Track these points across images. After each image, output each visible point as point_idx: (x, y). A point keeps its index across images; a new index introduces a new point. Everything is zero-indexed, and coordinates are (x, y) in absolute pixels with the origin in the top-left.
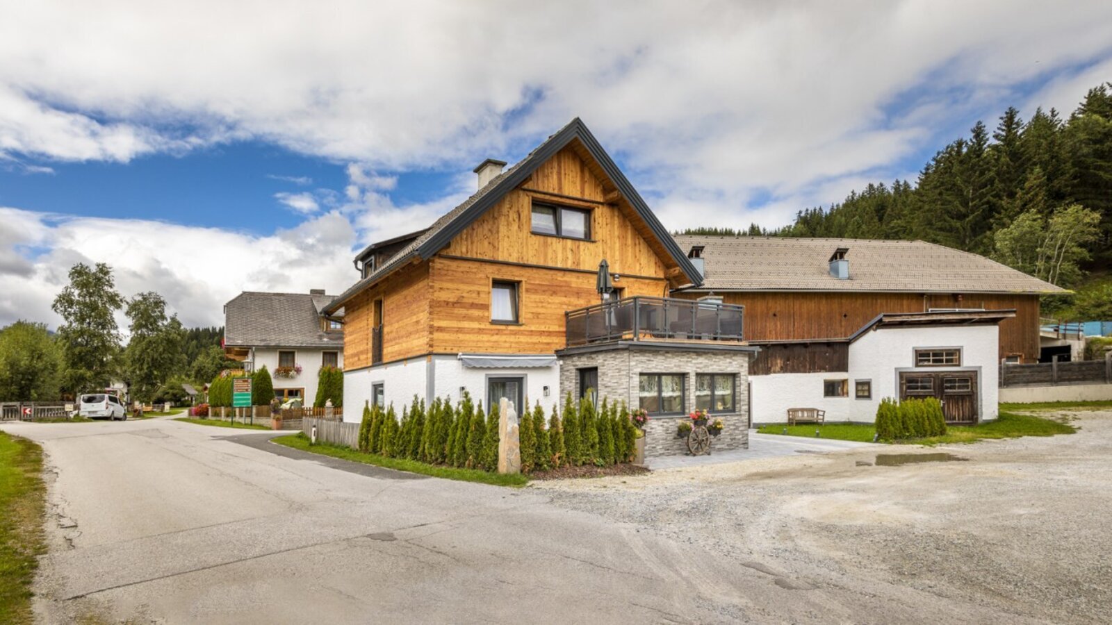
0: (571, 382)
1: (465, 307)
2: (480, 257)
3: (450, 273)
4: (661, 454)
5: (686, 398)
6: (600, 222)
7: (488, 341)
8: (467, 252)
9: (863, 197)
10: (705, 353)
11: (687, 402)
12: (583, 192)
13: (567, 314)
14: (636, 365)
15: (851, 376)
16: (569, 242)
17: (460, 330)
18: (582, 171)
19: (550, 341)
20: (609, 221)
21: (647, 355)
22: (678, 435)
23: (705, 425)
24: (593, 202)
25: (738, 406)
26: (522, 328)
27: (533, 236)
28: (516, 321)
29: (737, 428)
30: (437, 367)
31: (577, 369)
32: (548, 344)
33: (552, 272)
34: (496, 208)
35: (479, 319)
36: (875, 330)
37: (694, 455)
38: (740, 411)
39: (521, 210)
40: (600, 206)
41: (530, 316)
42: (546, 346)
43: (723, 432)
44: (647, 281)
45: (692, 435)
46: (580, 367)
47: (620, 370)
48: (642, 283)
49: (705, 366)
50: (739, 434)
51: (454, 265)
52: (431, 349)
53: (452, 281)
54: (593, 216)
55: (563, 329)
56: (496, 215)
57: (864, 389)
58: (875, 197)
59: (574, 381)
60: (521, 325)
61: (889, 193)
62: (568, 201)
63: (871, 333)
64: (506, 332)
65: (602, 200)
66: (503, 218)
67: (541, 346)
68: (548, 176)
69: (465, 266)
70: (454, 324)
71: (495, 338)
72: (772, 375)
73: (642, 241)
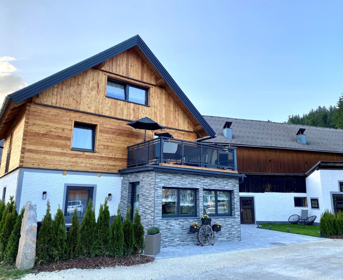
0: (126, 192)
1: (52, 138)
2: (66, 107)
3: (42, 115)
4: (177, 245)
5: (197, 205)
6: (154, 96)
7: (69, 161)
8: (56, 103)
9: (317, 112)
10: (210, 176)
11: (198, 208)
12: (142, 77)
13: (128, 147)
14: (160, 181)
15: (308, 195)
16: (132, 105)
17: (46, 153)
18: (142, 65)
19: (116, 164)
20: (159, 95)
21: (168, 175)
22: (190, 231)
23: (210, 224)
24: (149, 84)
25: (233, 212)
26: (95, 154)
27: (107, 98)
28: (93, 150)
29: (233, 227)
30: (24, 177)
31: (130, 183)
32: (114, 166)
33: (120, 121)
34: (80, 79)
35: (63, 147)
36: (318, 170)
37: (202, 246)
38: (234, 215)
39: (99, 83)
40: (154, 87)
41: (102, 147)
42: (112, 167)
43: (222, 230)
44: (183, 132)
45: (201, 231)
46: (131, 181)
47: (150, 185)
48: (180, 133)
49: (210, 185)
50: (234, 231)
51: (45, 110)
52: (21, 164)
53: (43, 120)
54: (149, 92)
55: (126, 157)
56: (80, 83)
57: (315, 203)
58: (322, 112)
59: (128, 191)
60: (96, 152)
61: (328, 110)
62: (132, 81)
63: (316, 171)
64: (83, 156)
65: (155, 84)
66: (85, 85)
67: (109, 167)
68: (119, 65)
69: (54, 111)
70: (42, 148)
71: (74, 160)
72: (266, 193)
73: (180, 109)
